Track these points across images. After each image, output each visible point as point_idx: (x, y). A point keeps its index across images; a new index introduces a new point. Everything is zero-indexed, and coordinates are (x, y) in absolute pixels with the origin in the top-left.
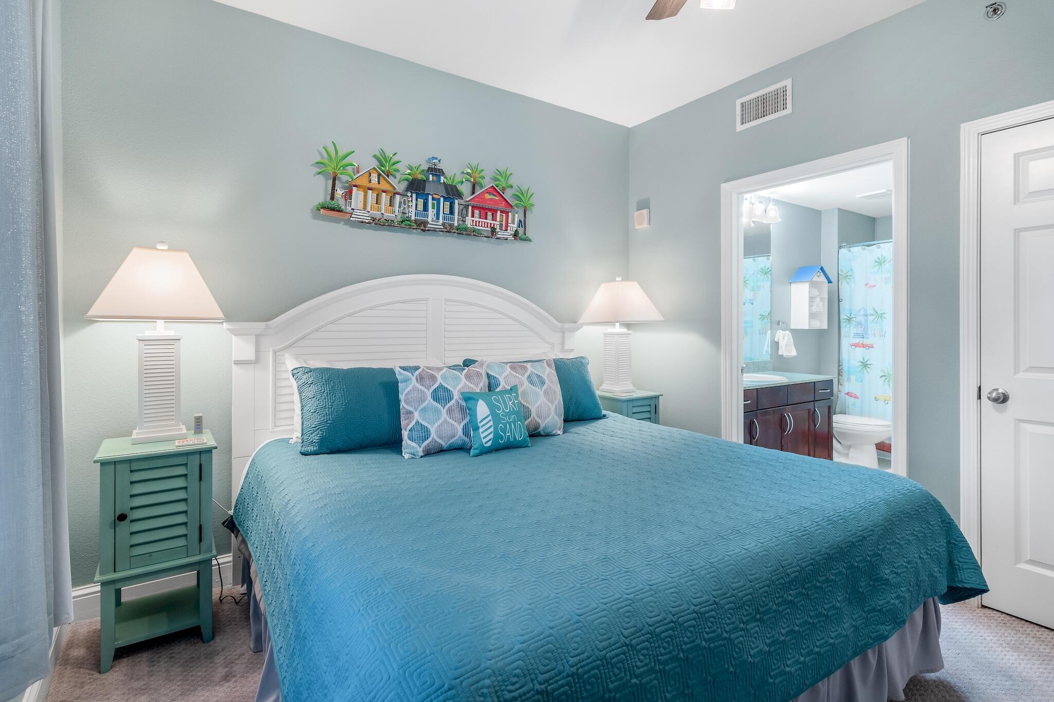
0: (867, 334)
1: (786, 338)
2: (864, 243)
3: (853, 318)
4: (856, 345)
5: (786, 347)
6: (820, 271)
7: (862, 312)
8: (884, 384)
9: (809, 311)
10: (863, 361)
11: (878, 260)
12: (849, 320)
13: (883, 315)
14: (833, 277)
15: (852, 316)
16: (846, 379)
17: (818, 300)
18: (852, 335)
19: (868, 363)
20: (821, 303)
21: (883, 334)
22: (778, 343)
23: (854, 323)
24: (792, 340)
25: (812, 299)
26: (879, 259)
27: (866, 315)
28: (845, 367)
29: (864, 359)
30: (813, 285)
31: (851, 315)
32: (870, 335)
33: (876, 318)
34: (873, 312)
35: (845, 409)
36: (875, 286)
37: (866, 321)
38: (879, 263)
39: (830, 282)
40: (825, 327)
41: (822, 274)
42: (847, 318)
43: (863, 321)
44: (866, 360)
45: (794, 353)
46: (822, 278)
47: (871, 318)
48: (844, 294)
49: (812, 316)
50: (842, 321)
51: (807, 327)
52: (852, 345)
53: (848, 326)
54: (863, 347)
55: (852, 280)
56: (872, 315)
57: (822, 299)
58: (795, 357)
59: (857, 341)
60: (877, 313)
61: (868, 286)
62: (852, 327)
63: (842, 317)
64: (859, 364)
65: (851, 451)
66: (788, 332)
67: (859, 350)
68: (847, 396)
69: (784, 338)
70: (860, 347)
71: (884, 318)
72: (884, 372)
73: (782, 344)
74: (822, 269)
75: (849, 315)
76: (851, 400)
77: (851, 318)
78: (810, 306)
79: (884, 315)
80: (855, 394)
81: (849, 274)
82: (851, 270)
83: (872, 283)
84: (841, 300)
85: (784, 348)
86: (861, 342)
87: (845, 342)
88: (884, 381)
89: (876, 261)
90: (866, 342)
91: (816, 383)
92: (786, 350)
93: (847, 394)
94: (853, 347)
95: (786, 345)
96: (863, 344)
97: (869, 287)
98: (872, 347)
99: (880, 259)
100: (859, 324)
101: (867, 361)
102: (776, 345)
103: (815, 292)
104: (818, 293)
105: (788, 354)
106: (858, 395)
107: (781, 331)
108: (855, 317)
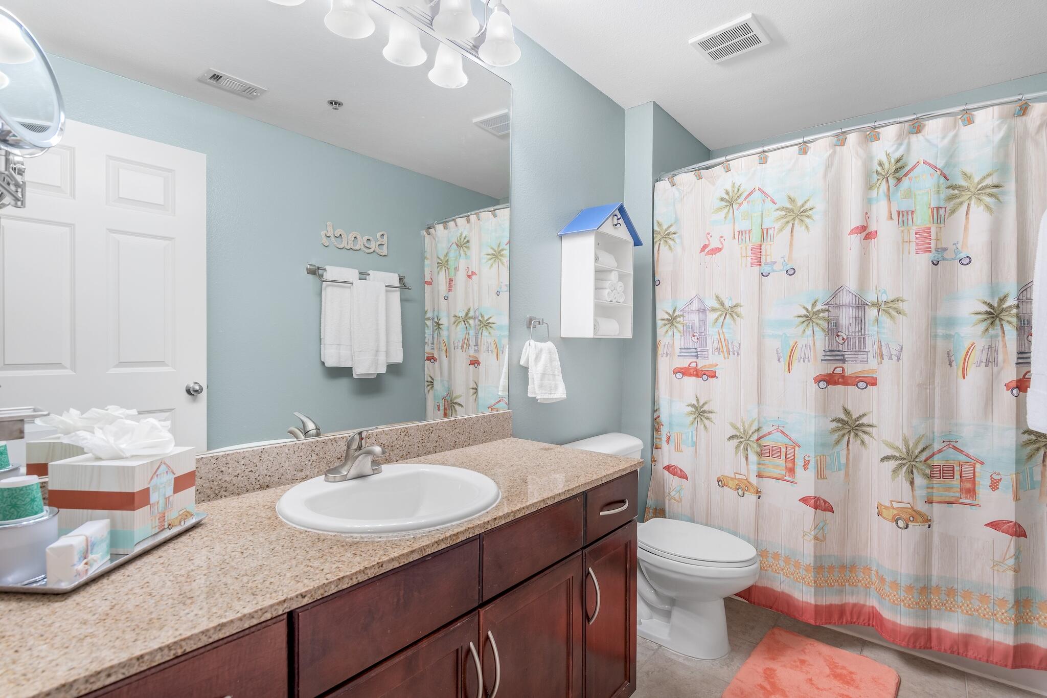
0: (704, 349)
1: (544, 357)
2: (699, 165)
3: (679, 316)
4: (685, 372)
5: (541, 380)
6: (617, 212)
7: (695, 306)
8: (736, 453)
9: (595, 298)
10: (695, 403)
11: (726, 197)
12: (672, 321)
13: (735, 310)
14: (645, 235)
15: (677, 313)
16: (664, 438)
17: (614, 276)
18: (677, 350)
19: (706, 408)
20: (620, 284)
21: (736, 349)
22: (525, 369)
23: (680, 327)
24: (557, 363)
25: (600, 274)
26: (727, 193)
27: (703, 311)
28: (664, 417)
29: (698, 401)
30: (605, 244)
31: (674, 311)
32: (710, 352)
33: (721, 315)
34: (716, 305)
35: (664, 504)
36: (718, 250)
37: (704, 322)
38: (727, 201)
39: (637, 242)
40: (629, 334)
41: (621, 221)
42: (667, 317)
43: (697, 324)
44: (701, 404)
45: (560, 393)
46: (622, 233)
47: (711, 316)
48: (663, 271)
49: (603, 310)
50: (659, 323)
51: (589, 334)
52: (676, 372)
53: (670, 333)
54: (697, 376)
55: (677, 240)
56: (714, 310)
57: (621, 277)
58: (559, 403)
59: (684, 363)
60: (722, 304)
61: (707, 250)
62: (677, 335)
63: (660, 315)
64: (690, 409)
65: (676, 614)
66: (550, 345)
67: (690, 381)
68: (666, 472)
69: (537, 358)
70: (691, 375)
71: (738, 316)
72: (736, 429)
73: (535, 373)
74: (621, 209)
75: (671, 313)
76: (672, 482)
77: (675, 318)
78: (598, 289)
79: (739, 310)
80: (681, 470)
81: (672, 230)
82: (677, 220)
83: (714, 244)
84: (657, 283)
85: (537, 382)
86: (693, 365)
87: (665, 366)
88: (737, 448)
89: (722, 199)
90: (701, 364)
91: (589, 494)
92: (541, 386)
93: (668, 468)
94: (679, 375)
95: (544, 375)
96: (696, 370)
97: (708, 254)
98: (713, 375)
99: (731, 194)
100: (690, 330)
101: (704, 404)
102: (520, 374)
103: (608, 260)
104: (616, 264)
105: (546, 396)
106: (687, 471)
107: (532, 342)
108: (683, 316)
